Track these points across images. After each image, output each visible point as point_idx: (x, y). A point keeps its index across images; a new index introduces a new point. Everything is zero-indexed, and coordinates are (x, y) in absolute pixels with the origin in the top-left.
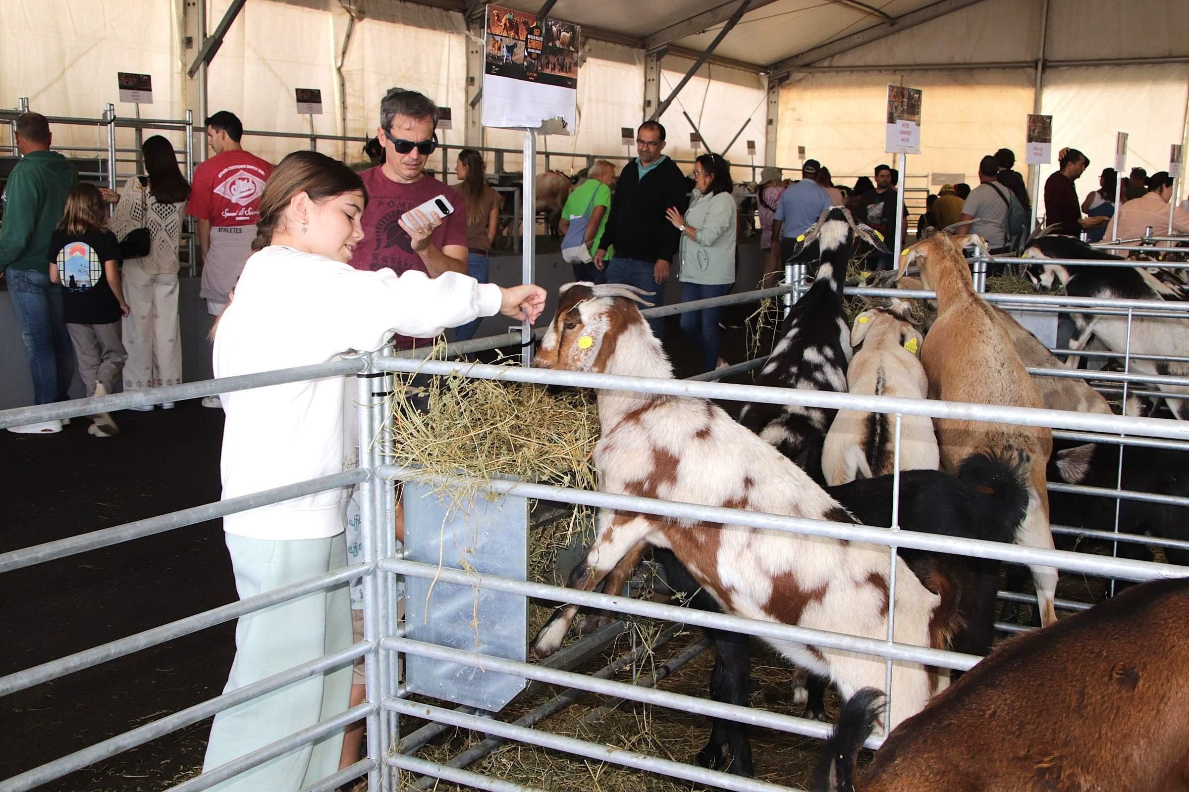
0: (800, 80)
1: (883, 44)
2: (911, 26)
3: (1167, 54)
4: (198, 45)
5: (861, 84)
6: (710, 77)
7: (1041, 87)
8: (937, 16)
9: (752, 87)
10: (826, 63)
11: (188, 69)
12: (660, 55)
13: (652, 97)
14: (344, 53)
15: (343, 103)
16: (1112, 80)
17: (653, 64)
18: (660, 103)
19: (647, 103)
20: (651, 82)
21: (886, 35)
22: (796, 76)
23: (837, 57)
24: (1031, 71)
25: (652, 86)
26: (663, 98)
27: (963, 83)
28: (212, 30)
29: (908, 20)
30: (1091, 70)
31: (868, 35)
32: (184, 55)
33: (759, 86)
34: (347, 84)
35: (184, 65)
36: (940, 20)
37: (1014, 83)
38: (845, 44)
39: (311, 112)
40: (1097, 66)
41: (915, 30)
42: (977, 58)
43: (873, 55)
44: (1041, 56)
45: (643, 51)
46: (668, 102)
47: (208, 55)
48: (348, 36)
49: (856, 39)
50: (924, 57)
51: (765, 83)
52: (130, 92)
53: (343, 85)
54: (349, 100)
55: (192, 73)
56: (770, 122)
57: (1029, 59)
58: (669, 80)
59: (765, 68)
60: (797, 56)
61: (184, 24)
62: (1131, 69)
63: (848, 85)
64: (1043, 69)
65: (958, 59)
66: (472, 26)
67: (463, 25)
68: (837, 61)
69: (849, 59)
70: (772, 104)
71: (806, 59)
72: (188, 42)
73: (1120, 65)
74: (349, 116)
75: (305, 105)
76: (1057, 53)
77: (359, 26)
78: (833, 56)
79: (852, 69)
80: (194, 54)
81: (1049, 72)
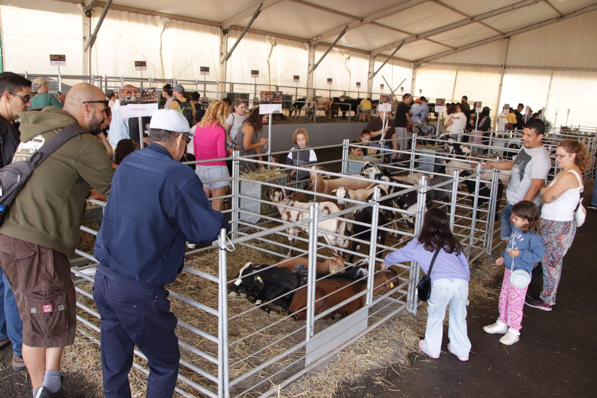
0: (424, 67)
1: (453, 56)
2: (462, 51)
3: (545, 66)
4: (225, 55)
5: (444, 69)
6: (393, 64)
7: (504, 74)
8: (470, 48)
9: (408, 67)
10: (433, 61)
11: (221, 62)
12: (375, 57)
13: (371, 71)
14: (270, 56)
15: (269, 71)
16: (527, 73)
17: (372, 60)
18: (374, 73)
19: (370, 73)
20: (371, 66)
21: (454, 53)
22: (423, 65)
23: (437, 59)
24: (500, 68)
25: (371, 67)
26: (375, 71)
27: (478, 71)
28: (229, 51)
29: (461, 49)
30: (520, 69)
31: (447, 53)
32: (220, 57)
33: (410, 68)
34: (270, 66)
35: (220, 61)
36: (472, 49)
37: (494, 72)
38: (440, 55)
39: (255, 77)
40: (522, 68)
41: (463, 52)
42: (483, 63)
43: (448, 59)
44: (504, 64)
45: (369, 56)
46: (376, 73)
47: (227, 58)
48: (271, 51)
49: (443, 54)
50: (465, 61)
51: (412, 66)
52: (203, 72)
53: (269, 66)
54: (271, 71)
55: (222, 63)
56: (413, 80)
57: (500, 64)
58: (378, 64)
59: (413, 62)
60: (423, 58)
61: (221, 48)
62: (533, 70)
63: (439, 69)
64: (505, 68)
65: (477, 63)
66: (311, 48)
67: (308, 47)
68: (437, 61)
69: (441, 60)
70: (414, 74)
71: (426, 60)
72: (222, 54)
73: (530, 68)
74: (271, 75)
75: (254, 75)
76: (509, 63)
77: (275, 48)
78: (435, 59)
79: (441, 64)
80: (223, 57)
81: (506, 69)
